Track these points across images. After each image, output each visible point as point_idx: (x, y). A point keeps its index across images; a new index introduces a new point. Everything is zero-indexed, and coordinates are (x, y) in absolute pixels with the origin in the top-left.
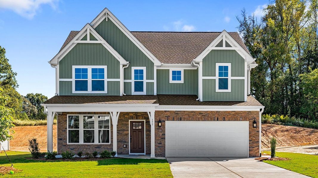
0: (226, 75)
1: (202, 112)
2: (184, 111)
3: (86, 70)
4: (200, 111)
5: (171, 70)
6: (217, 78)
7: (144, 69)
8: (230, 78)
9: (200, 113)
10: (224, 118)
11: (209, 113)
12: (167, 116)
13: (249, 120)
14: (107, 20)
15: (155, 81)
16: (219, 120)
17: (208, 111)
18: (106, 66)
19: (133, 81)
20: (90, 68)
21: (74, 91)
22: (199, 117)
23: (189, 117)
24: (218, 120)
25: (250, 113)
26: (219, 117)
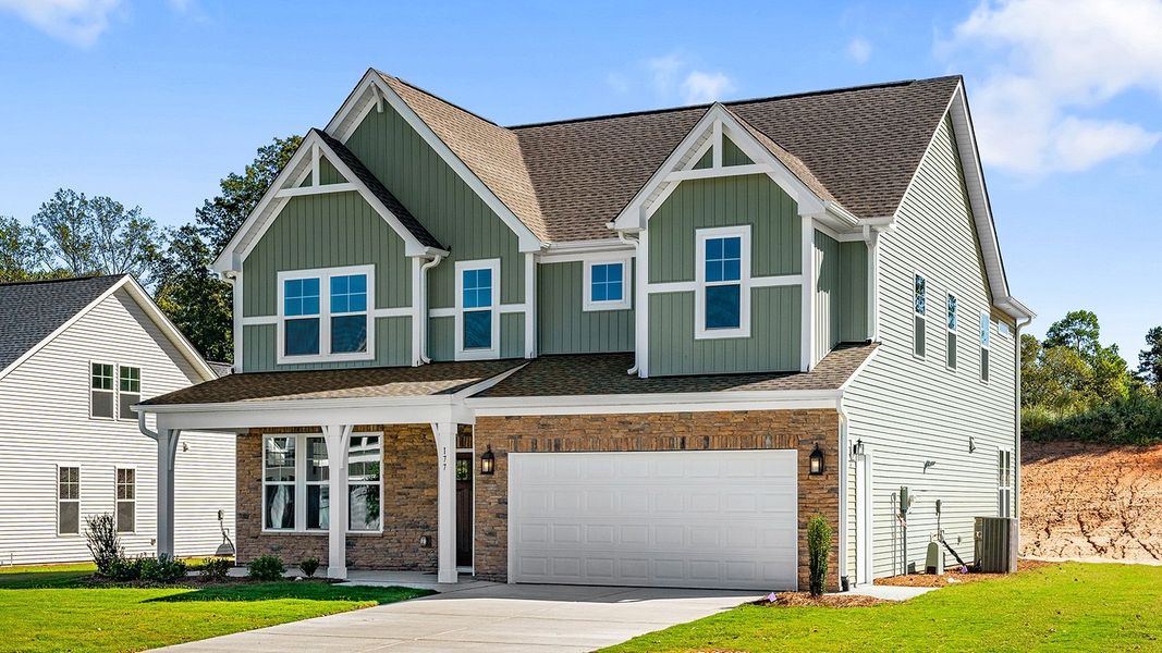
0: (734, 271)
1: (628, 419)
2: (569, 417)
3: (313, 285)
4: (624, 415)
5: (590, 261)
6: (699, 285)
7: (493, 265)
8: (747, 282)
9: (623, 421)
10: (707, 439)
11: (653, 421)
12: (511, 437)
13: (799, 445)
14: (379, 110)
15: (528, 308)
16: (687, 447)
17: (649, 414)
18: (372, 267)
19: (458, 311)
20: (325, 276)
21: (282, 359)
22: (619, 435)
23: (586, 436)
24: (683, 447)
25: (801, 418)
26: (688, 436)
